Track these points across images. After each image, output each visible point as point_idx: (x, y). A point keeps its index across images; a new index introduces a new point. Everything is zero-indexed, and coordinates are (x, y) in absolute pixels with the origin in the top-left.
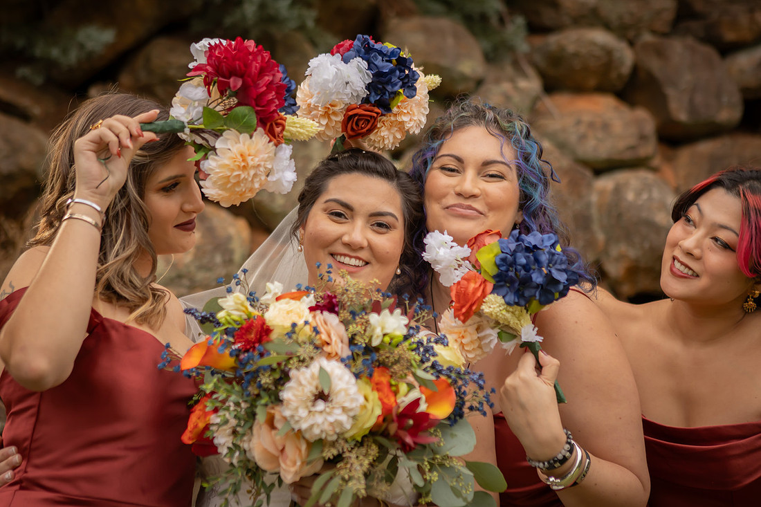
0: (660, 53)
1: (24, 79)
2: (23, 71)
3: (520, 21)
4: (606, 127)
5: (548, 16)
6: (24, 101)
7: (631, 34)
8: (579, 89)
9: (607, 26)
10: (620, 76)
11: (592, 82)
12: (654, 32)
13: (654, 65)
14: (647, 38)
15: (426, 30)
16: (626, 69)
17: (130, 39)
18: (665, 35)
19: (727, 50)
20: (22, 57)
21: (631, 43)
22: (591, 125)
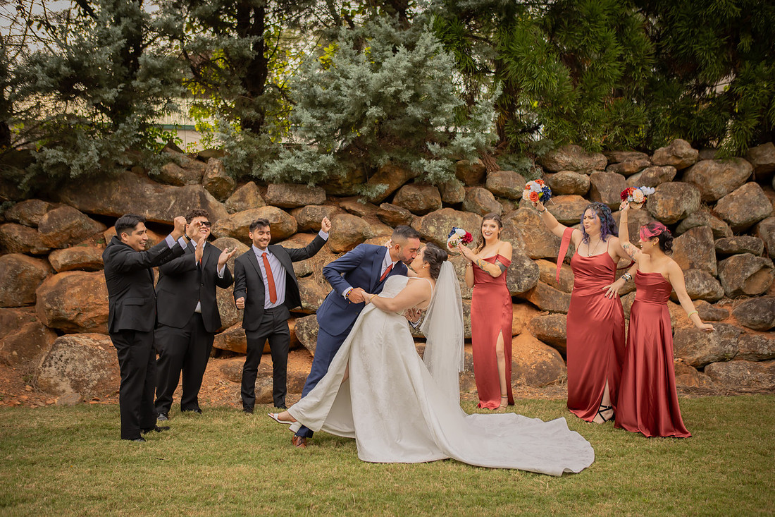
0: (598, 179)
1: (360, 202)
2: (359, 200)
3: (539, 169)
4: (571, 207)
5: (554, 167)
6: (360, 210)
7: (588, 171)
8: (568, 194)
9: (577, 170)
10: (585, 188)
11: (572, 191)
12: (597, 170)
13: (596, 183)
14: (595, 172)
15: (502, 176)
16: (587, 184)
17: (395, 187)
18: (602, 170)
19: (627, 176)
20: (359, 195)
21: (589, 175)
22: (565, 207)
